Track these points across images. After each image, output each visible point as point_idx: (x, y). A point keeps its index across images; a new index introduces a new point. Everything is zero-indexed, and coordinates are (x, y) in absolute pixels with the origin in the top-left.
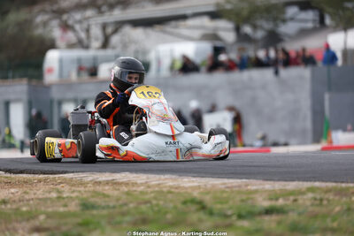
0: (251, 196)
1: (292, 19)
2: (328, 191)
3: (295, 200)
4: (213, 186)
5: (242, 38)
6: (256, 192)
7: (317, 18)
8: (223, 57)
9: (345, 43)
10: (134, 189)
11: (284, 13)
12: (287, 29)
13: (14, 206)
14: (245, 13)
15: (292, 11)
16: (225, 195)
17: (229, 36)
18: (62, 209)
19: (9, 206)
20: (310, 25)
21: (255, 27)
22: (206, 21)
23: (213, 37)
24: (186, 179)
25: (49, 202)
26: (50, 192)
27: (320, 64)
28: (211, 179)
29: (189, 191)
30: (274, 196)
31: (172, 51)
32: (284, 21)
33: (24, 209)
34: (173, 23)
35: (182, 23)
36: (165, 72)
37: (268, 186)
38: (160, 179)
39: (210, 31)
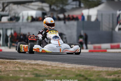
0: (100, 73)
1: (69, 4)
4: (79, 68)
5: (52, 10)
10: (48, 68)
13: (5, 73)
15: (70, 1)
17: (47, 9)
18: (26, 76)
19: (3, 73)
25: (18, 72)
26: (15, 68)
27: (80, 20)
30: (110, 74)
31: (28, 13)
32: (66, 5)
33: (11, 75)
34: (27, 4)
35: (30, 4)
36: (25, 21)
38: (55, 64)
39: (40, 7)
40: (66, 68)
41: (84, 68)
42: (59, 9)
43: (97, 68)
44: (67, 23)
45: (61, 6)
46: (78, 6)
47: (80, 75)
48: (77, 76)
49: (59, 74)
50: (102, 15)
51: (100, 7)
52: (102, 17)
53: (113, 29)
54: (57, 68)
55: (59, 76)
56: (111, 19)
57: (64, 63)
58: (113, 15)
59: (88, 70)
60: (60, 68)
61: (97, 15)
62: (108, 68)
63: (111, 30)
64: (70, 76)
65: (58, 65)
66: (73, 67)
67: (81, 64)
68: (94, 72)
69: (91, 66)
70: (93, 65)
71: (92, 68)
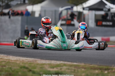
2: (71, 66)
3: (61, 69)
4: (23, 60)
9: (32, 9)
12: (13, 3)
20: (19, 2)
30: (53, 67)
32: (12, 0)
40: (11, 60)
41: (28, 60)
42: (4, 4)
43: (41, 61)
44: (12, 17)
45: (6, 2)
46: (22, 2)
47: (24, 67)
48: (21, 68)
49: (5, 66)
50: (45, 11)
51: (44, 4)
54: (3, 60)
55: (4, 67)
56: (54, 15)
57: (9, 56)
58: (55, 11)
59: (32, 62)
60: (5, 60)
61: (41, 11)
62: (51, 61)
64: (15, 68)
65: (4, 57)
66: (18, 59)
67: (25, 57)
68: (38, 64)
69: (34, 59)
70: (36, 58)
71: (36, 61)
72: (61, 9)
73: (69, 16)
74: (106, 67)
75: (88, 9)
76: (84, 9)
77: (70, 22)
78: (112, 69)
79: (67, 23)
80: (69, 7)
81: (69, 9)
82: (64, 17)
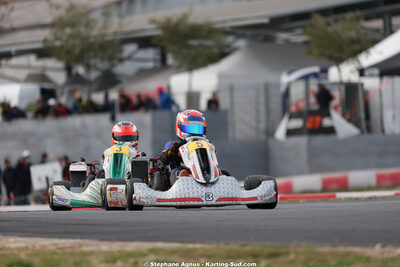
1: (129, 58)
2: (173, 252)
3: (136, 263)
5: (74, 79)
6: (91, 253)
7: (158, 57)
8: (52, 102)
9: (190, 85)
11: (121, 51)
12: (125, 69)
14: (77, 51)
15: (130, 49)
16: (56, 257)
17: (59, 78)
20: (150, 65)
21: (88, 67)
22: (32, 60)
23: (41, 78)
24: (11, 240)
28: (40, 239)
29: (16, 252)
32: (121, 60)
35: (4, 62)
37: (105, 246)
39: (37, 72)
44: (120, 118)
45: (103, 65)
50: (231, 89)
52: (232, 98)
53: (270, 132)
56: (262, 100)
58: (267, 87)
63: (263, 137)
72: (285, 79)
73: (313, 100)
74: (272, 250)
75: (376, 71)
76: (362, 72)
77: (321, 122)
78: (287, 254)
79: (309, 125)
80: (316, 69)
81: (315, 75)
82: (297, 105)
